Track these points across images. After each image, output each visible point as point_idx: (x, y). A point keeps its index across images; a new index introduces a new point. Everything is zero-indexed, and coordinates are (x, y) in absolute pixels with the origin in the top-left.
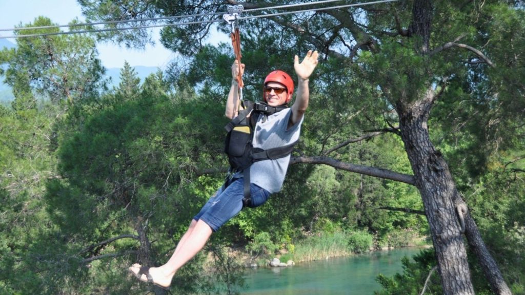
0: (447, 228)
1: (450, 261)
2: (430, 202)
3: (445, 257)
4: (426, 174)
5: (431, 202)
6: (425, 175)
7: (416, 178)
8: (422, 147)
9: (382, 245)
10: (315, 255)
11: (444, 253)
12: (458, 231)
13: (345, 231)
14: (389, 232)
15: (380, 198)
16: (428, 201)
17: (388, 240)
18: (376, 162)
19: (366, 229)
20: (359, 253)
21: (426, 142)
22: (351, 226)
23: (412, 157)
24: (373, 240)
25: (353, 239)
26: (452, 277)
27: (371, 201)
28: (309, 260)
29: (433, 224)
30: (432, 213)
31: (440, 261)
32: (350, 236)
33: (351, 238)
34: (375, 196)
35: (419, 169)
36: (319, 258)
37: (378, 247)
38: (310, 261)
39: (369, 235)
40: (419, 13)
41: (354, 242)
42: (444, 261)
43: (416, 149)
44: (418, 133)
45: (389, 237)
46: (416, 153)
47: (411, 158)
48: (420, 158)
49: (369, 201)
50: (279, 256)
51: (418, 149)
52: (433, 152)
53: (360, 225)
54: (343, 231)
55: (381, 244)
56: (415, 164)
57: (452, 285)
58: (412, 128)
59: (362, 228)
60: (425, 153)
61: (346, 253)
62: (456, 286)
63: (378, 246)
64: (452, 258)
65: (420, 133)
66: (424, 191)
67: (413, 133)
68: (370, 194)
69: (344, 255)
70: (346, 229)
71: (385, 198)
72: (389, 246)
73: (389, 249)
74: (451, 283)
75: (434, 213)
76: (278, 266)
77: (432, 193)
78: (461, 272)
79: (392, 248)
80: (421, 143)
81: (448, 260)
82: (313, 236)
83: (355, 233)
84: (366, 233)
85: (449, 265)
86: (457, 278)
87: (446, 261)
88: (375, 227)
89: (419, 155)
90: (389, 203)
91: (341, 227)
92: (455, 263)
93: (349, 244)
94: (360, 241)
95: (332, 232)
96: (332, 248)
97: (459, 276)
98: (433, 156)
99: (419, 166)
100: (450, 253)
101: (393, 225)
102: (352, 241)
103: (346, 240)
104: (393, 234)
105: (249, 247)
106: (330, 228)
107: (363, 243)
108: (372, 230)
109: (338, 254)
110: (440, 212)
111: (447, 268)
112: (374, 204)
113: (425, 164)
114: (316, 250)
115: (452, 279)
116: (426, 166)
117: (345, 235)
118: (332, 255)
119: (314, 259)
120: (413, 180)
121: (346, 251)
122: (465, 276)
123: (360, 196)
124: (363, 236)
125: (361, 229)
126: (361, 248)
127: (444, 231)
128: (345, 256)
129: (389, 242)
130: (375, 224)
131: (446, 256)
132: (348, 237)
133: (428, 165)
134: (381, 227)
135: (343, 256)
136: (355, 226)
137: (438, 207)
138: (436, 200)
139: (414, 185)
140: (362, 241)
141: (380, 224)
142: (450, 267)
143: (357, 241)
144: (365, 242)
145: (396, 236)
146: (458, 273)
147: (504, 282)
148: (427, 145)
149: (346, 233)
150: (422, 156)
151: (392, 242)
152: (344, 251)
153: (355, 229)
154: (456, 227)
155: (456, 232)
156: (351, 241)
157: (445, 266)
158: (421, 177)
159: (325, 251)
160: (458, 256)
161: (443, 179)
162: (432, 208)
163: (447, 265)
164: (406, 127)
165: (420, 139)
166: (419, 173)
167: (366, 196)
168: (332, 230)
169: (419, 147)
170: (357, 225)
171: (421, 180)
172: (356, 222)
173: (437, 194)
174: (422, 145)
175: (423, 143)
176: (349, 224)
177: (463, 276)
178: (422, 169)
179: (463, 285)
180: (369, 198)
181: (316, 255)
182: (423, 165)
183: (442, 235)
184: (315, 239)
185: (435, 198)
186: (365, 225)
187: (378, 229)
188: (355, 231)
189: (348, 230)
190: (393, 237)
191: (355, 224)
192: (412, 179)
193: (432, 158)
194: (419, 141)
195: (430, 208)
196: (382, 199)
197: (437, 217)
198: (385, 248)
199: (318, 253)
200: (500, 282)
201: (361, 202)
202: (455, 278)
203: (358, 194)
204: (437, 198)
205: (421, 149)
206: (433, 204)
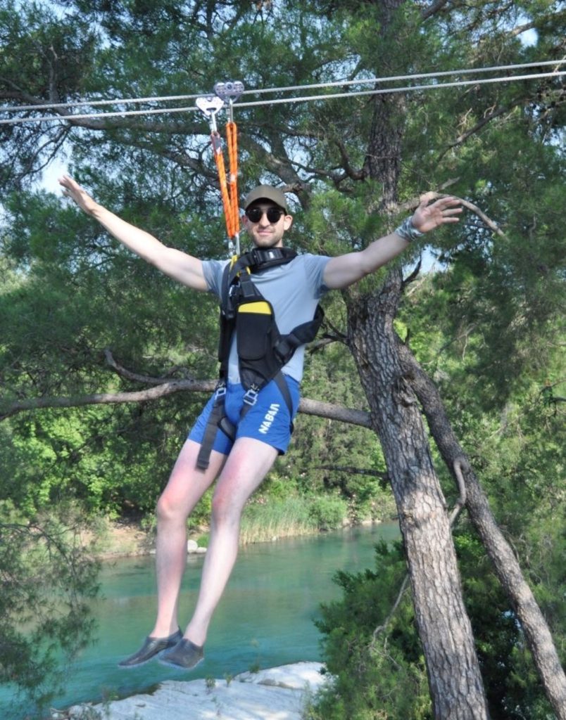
0: (422, 501)
1: (426, 556)
2: (395, 458)
3: (418, 549)
4: (389, 409)
5: (397, 457)
6: (388, 412)
7: (373, 416)
8: (383, 365)
9: (363, 517)
10: (254, 535)
11: (416, 543)
12: (441, 505)
13: (303, 494)
14: (373, 496)
15: (360, 441)
16: (393, 455)
17: (372, 509)
18: (352, 384)
19: (338, 491)
20: (325, 530)
21: (390, 357)
22: (314, 487)
23: (368, 382)
24: (348, 509)
25: (316, 508)
26: (429, 581)
27: (345, 447)
28: (245, 542)
29: (400, 493)
30: (399, 476)
31: (410, 554)
32: (312, 503)
33: (313, 507)
34: (351, 439)
35: (378, 401)
36: (262, 539)
37: (356, 522)
38: (247, 543)
39: (341, 502)
40: (380, 142)
41: (317, 513)
42: (417, 556)
43: (373, 368)
44: (377, 342)
45: (374, 504)
46: (374, 375)
47: (365, 383)
48: (379, 383)
49: (342, 446)
50: (197, 536)
51: (376, 368)
52: (401, 373)
53: (328, 485)
54: (300, 495)
55: (360, 515)
56: (371, 393)
57: (428, 596)
58: (367, 333)
59: (330, 490)
60: (388, 375)
61: (306, 531)
62: (434, 596)
63: (355, 519)
64: (430, 549)
65: (381, 341)
66: (386, 440)
67: (369, 341)
68: (344, 435)
69: (301, 533)
70: (305, 492)
71: (367, 442)
72: (373, 519)
73: (374, 524)
74: (426, 593)
75: (402, 476)
76: (195, 553)
77: (400, 441)
78: (444, 573)
79: (378, 521)
80: (382, 357)
81: (423, 554)
82: (252, 504)
83: (319, 498)
84: (337, 498)
85: (425, 561)
86: (437, 583)
87: (420, 556)
88: (352, 489)
89: (379, 378)
90: (374, 449)
91: (298, 489)
92: (435, 558)
93: (310, 515)
94: (327, 512)
95: (282, 497)
96: (282, 522)
97: (439, 580)
98: (401, 380)
99: (379, 397)
100: (426, 541)
101: (379, 485)
102: (314, 512)
103: (305, 509)
104: (379, 499)
105: (148, 523)
106: (280, 491)
107: (333, 514)
108: (347, 494)
109: (291, 532)
110: (412, 474)
111: (421, 567)
112: (350, 451)
113: (388, 395)
114: (256, 527)
115: (430, 585)
116: (390, 397)
117: (303, 501)
118: (282, 533)
119: (253, 541)
120: (368, 421)
121: (305, 527)
122: (450, 580)
123: (329, 438)
124: (333, 503)
125: (328, 492)
126: (329, 522)
127: (416, 505)
128: (304, 536)
129: (372, 512)
130: (351, 484)
131: (420, 546)
132: (307, 505)
133: (392, 395)
134: (361, 488)
135: (300, 535)
136: (319, 487)
137: (408, 466)
138: (405, 454)
139: (371, 429)
140: (331, 510)
141: (360, 483)
142: (426, 565)
143: (322, 510)
144: (335, 512)
145: (384, 502)
146: (439, 575)
147: (524, 582)
148: (392, 361)
149: (305, 498)
150: (384, 379)
151: (378, 512)
152: (301, 527)
153: (320, 491)
154: (437, 498)
155: (436, 507)
156: (313, 510)
157: (419, 564)
158: (382, 414)
159: (272, 528)
160: (438, 546)
161: (418, 419)
162: (399, 466)
163: (421, 562)
164: (357, 332)
165: (380, 352)
166: (378, 408)
167: (338, 439)
168: (282, 494)
169: (378, 365)
170: (322, 486)
171: (381, 420)
172: (322, 481)
173: (407, 444)
174: (383, 362)
175: (385, 359)
176: (310, 484)
177: (446, 579)
178: (382, 402)
179: (446, 594)
180: (342, 442)
181: (257, 533)
182: (385, 395)
183: (413, 511)
184: (254, 508)
185: (404, 450)
186: (335, 485)
187: (356, 491)
188: (320, 495)
189: (310, 493)
190: (379, 503)
191: (319, 484)
192: (367, 419)
193: (399, 384)
194: (378, 355)
195: (395, 467)
196: (363, 444)
197: (406, 482)
198: (367, 522)
199: (260, 530)
200: (518, 583)
201: (330, 448)
202: (434, 582)
203: (324, 436)
204: (407, 450)
205: (382, 369)
206: (400, 460)
